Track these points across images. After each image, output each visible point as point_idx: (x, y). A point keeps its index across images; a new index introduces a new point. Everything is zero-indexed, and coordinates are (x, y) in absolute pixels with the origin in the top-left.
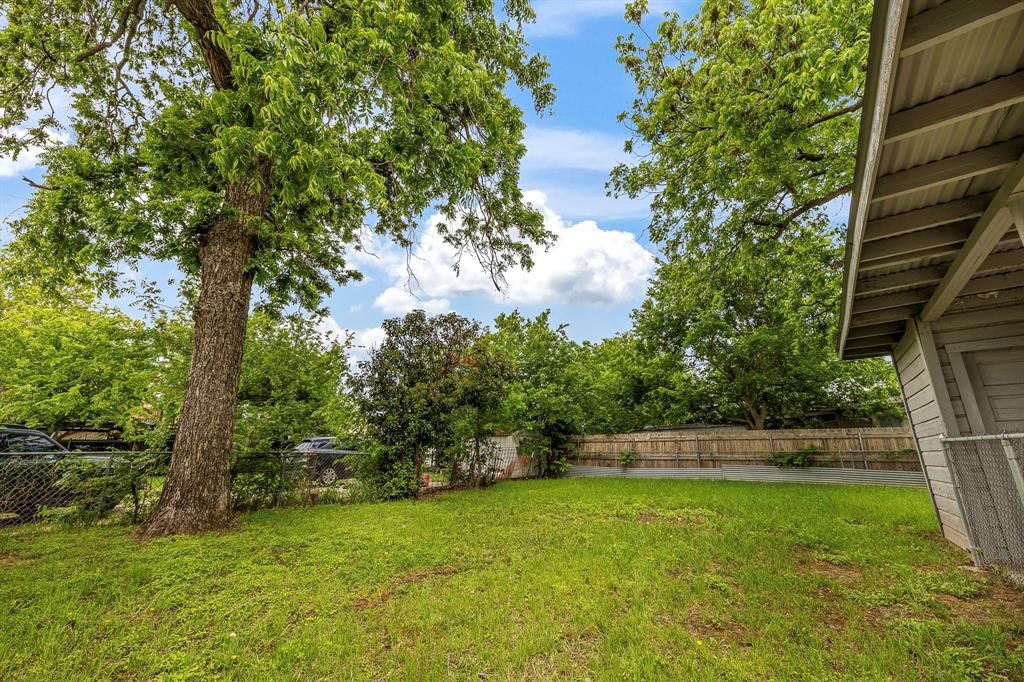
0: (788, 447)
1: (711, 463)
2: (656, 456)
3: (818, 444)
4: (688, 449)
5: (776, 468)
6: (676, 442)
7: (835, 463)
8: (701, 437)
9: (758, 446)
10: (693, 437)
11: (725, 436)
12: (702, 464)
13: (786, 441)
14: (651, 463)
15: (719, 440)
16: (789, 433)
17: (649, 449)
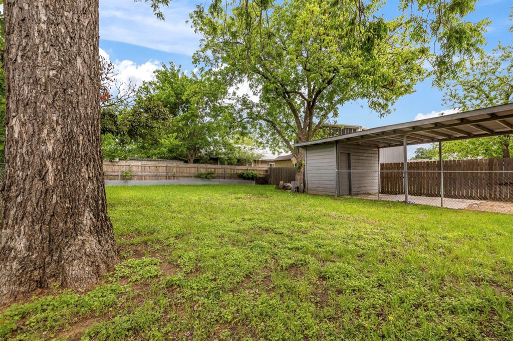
0: (203, 171)
1: (172, 177)
2: (144, 174)
3: (213, 170)
4: (162, 171)
5: (200, 179)
6: (156, 167)
7: (218, 177)
8: (169, 165)
9: (193, 171)
10: (165, 165)
11: (180, 166)
12: (168, 178)
13: (203, 168)
14: (141, 178)
15: (177, 167)
16: (204, 165)
17: (140, 170)
